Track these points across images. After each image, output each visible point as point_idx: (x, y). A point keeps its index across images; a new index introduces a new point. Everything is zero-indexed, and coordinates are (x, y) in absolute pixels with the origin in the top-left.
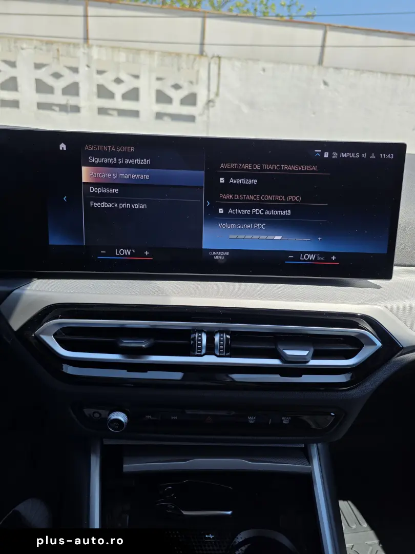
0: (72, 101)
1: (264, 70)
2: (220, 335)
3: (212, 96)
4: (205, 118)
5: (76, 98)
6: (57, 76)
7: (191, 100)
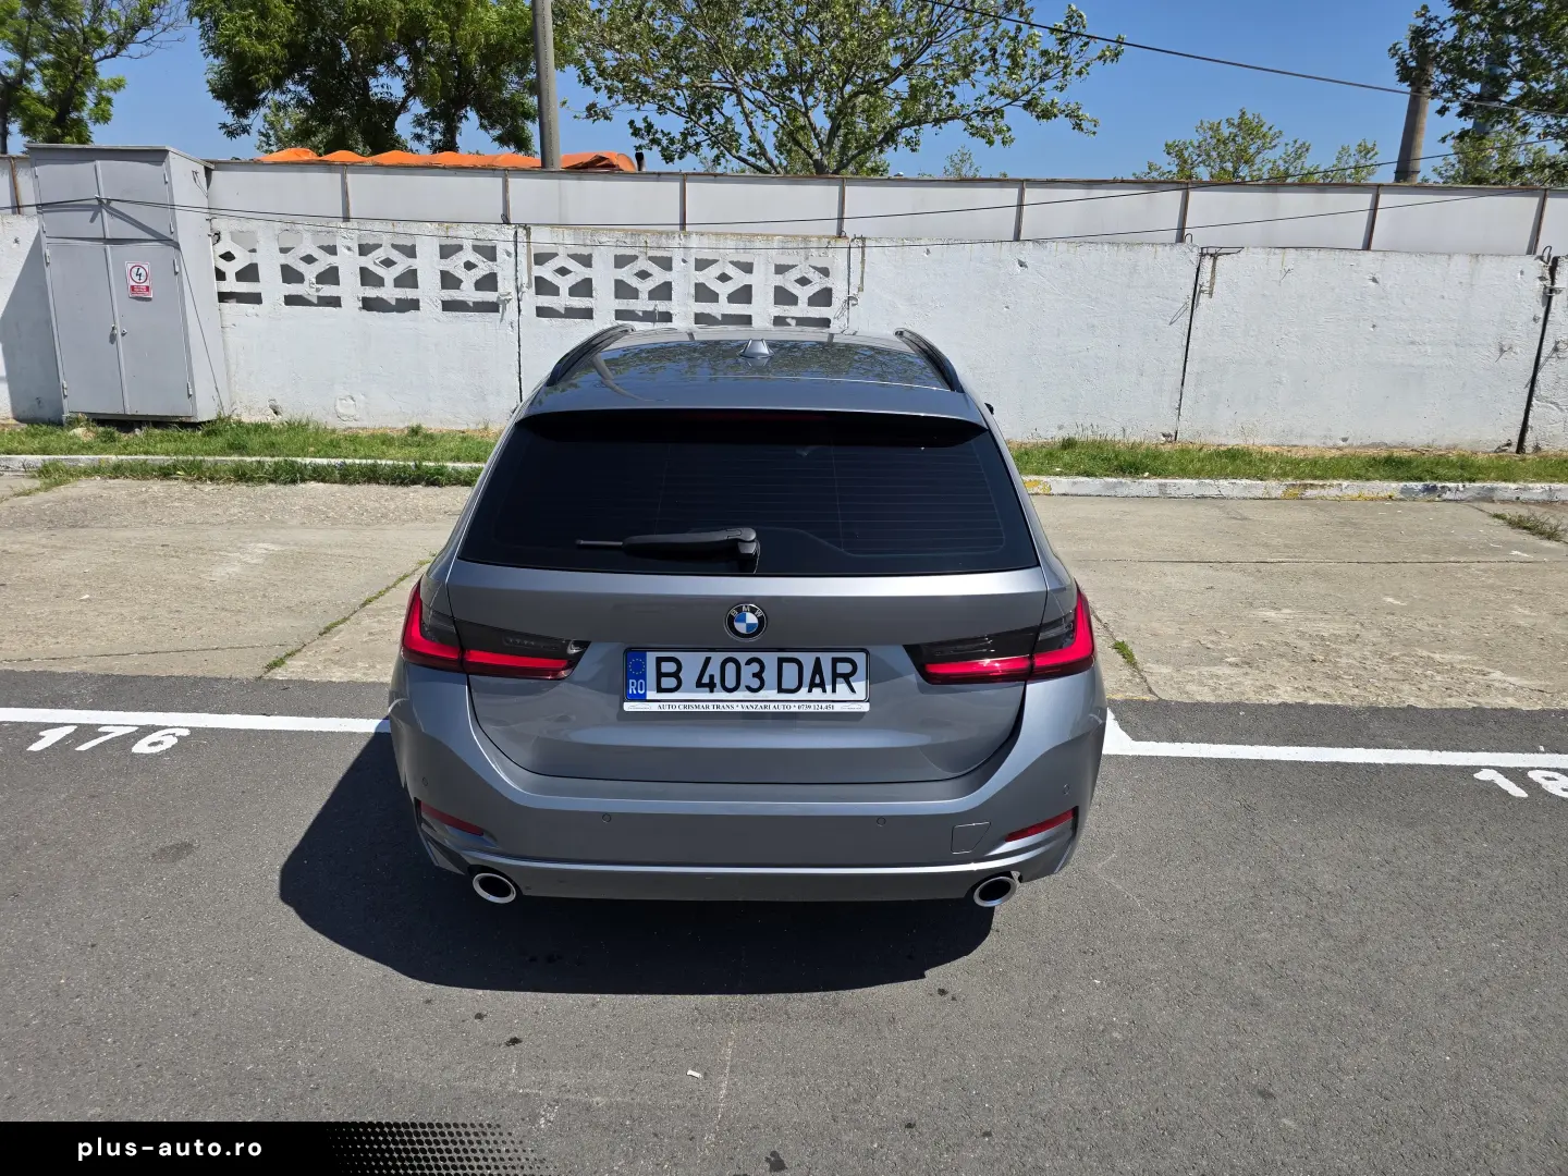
0: (662, 306)
1: (928, 252)
3: (854, 292)
4: (843, 320)
5: (666, 302)
6: (643, 275)
7: (824, 298)
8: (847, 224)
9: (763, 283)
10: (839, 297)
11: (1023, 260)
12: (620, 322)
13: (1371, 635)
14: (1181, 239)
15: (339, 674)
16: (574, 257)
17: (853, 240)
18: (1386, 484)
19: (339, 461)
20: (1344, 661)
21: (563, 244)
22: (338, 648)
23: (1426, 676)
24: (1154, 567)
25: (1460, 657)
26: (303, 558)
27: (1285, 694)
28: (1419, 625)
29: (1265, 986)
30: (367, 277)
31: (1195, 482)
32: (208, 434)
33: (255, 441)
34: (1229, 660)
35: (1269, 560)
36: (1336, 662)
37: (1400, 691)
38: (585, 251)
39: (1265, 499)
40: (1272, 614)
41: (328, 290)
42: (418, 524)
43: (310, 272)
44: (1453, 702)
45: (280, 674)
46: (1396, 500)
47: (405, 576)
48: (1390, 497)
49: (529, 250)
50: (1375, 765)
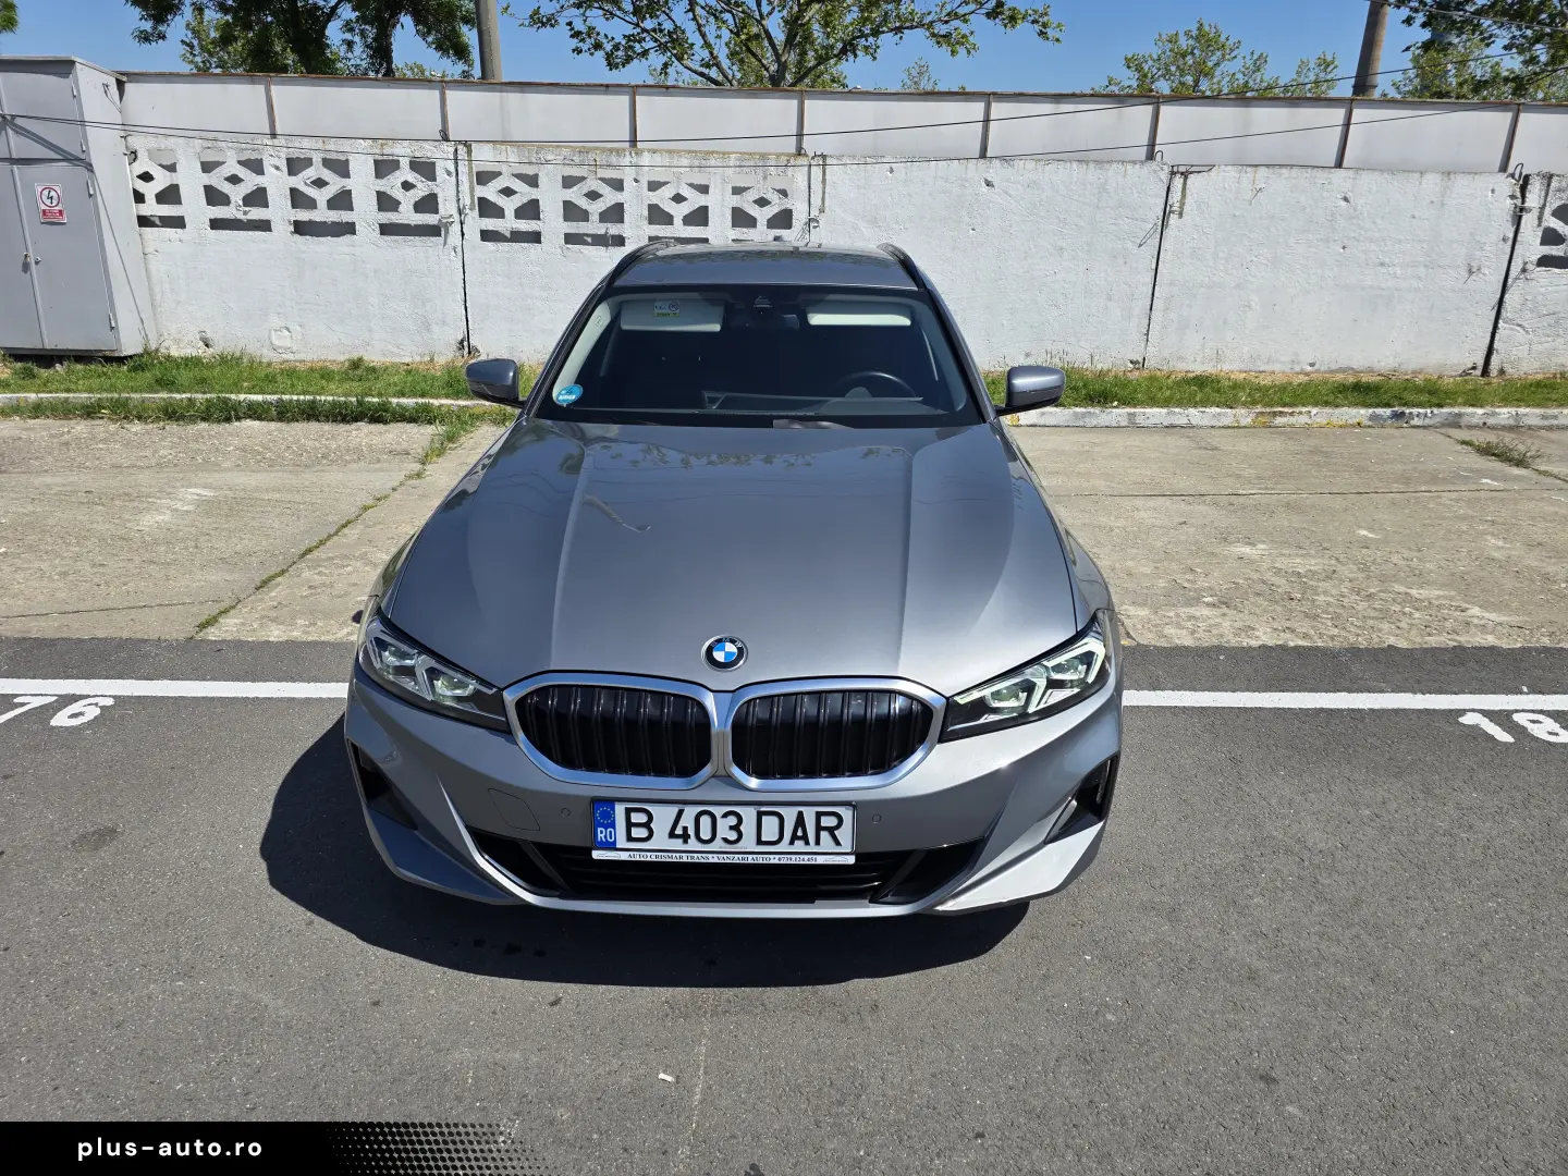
0: (614, 229)
1: (892, 171)
3: (815, 213)
5: (619, 225)
6: (593, 196)
7: (783, 219)
8: (807, 143)
9: (720, 204)
10: (799, 218)
11: (989, 179)
12: (570, 246)
13: (1346, 571)
14: (1151, 156)
15: (276, 633)
16: (519, 176)
17: (813, 158)
18: (1353, 411)
19: (275, 397)
20: (1321, 598)
21: (509, 162)
22: (275, 604)
23: (1404, 614)
24: (1127, 503)
25: (1437, 593)
26: (238, 504)
27: (1264, 636)
28: (1395, 558)
29: (1261, 957)
30: (298, 199)
31: (1164, 411)
32: (135, 369)
33: (185, 376)
34: (1206, 600)
35: (1241, 492)
36: (1313, 601)
37: (1380, 631)
38: (530, 170)
39: (1234, 427)
40: (1247, 550)
41: (256, 213)
42: (362, 464)
43: (236, 194)
44: (1434, 641)
45: (213, 634)
46: (1365, 427)
47: (349, 522)
48: (1359, 424)
49: (471, 169)
50: (1359, 710)
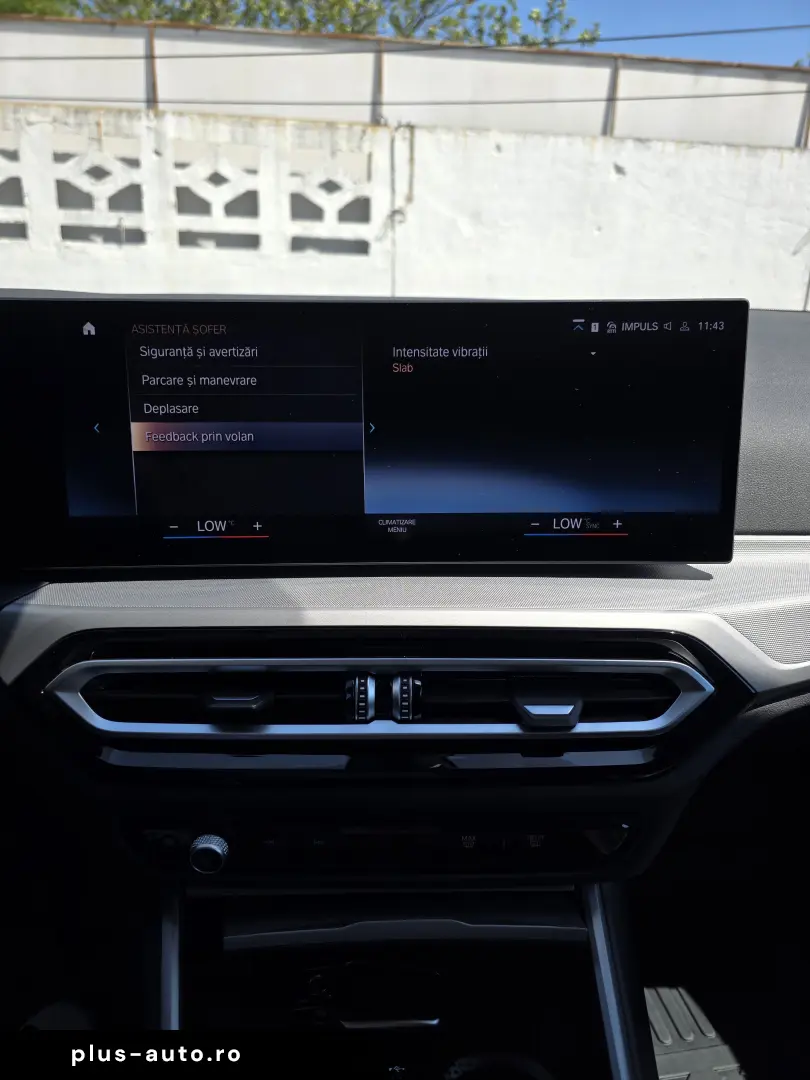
0: (129, 220)
1: (499, 148)
2: (402, 680)
3: (400, 203)
4: (387, 244)
5: (136, 214)
6: (98, 173)
7: (358, 210)
8: (386, 111)
9: (273, 189)
10: (379, 210)
11: (620, 164)
12: (69, 243)
